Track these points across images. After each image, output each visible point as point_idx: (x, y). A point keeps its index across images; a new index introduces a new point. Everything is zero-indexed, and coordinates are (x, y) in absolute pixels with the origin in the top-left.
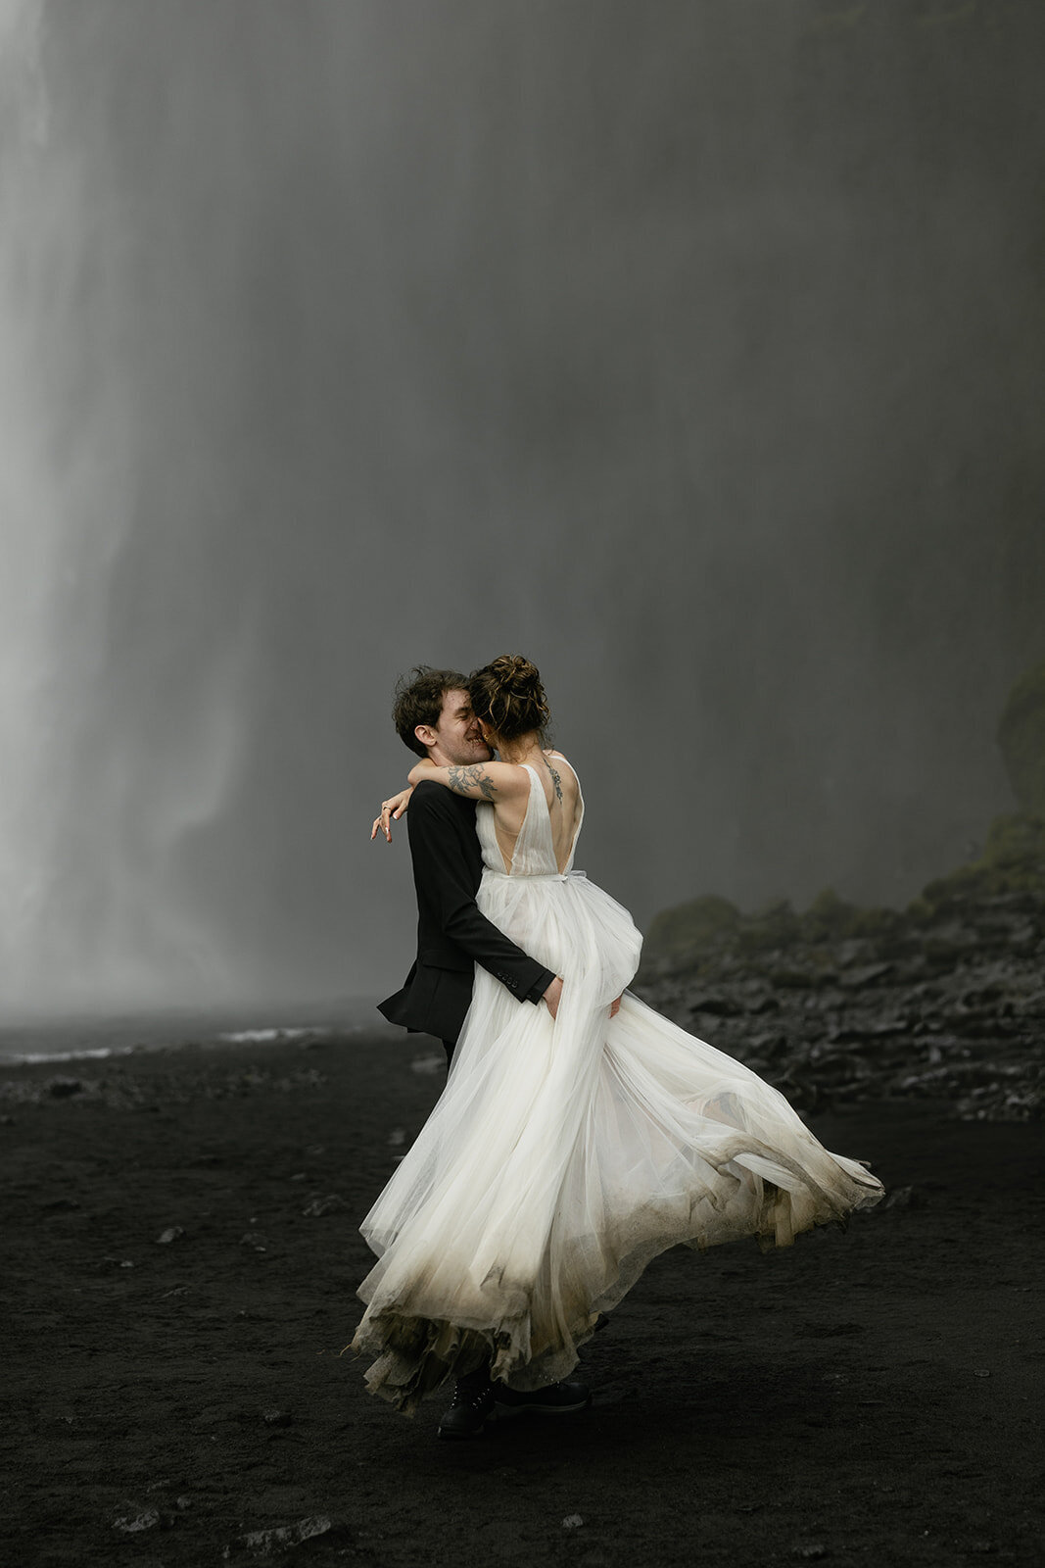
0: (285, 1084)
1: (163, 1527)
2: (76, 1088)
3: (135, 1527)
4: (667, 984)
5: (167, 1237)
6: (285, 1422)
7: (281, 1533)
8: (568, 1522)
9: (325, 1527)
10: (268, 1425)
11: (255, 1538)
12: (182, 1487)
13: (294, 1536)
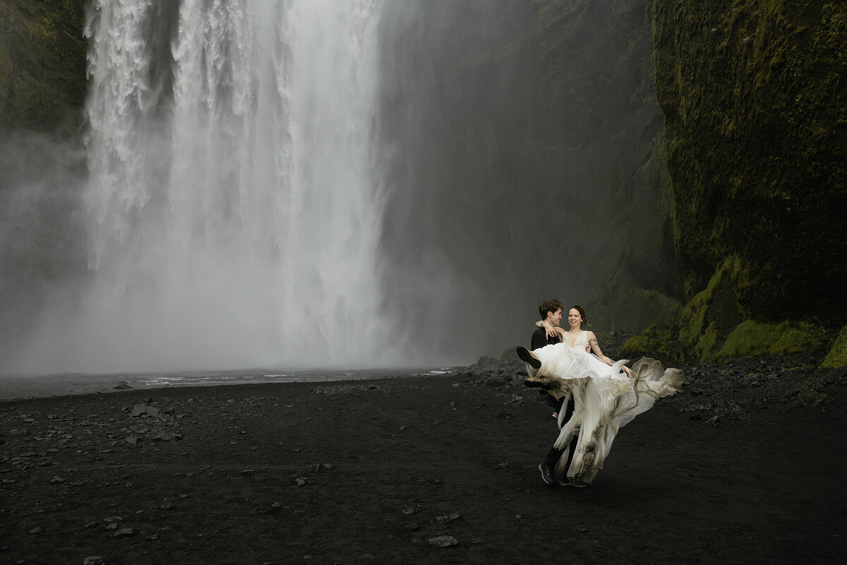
0: (423, 389)
1: (415, 513)
2: (375, 388)
3: (408, 513)
4: (507, 366)
5: (402, 428)
6: (440, 483)
7: (446, 517)
8: (517, 517)
9: (457, 516)
10: (436, 483)
11: (439, 518)
12: (417, 501)
13: (449, 518)
